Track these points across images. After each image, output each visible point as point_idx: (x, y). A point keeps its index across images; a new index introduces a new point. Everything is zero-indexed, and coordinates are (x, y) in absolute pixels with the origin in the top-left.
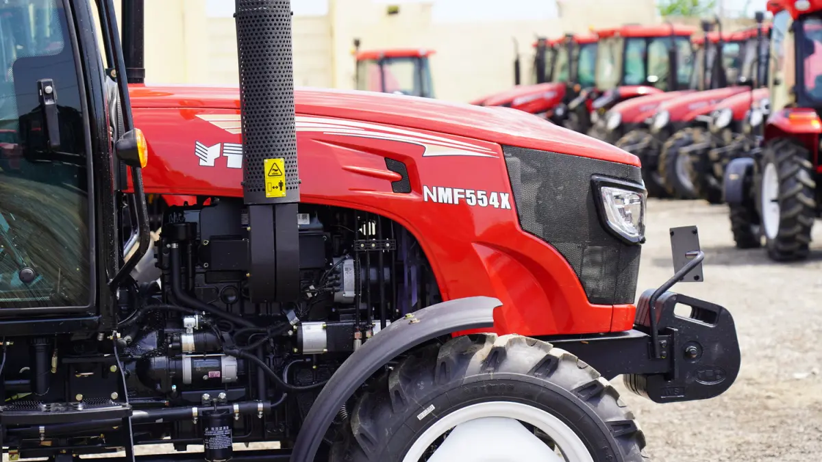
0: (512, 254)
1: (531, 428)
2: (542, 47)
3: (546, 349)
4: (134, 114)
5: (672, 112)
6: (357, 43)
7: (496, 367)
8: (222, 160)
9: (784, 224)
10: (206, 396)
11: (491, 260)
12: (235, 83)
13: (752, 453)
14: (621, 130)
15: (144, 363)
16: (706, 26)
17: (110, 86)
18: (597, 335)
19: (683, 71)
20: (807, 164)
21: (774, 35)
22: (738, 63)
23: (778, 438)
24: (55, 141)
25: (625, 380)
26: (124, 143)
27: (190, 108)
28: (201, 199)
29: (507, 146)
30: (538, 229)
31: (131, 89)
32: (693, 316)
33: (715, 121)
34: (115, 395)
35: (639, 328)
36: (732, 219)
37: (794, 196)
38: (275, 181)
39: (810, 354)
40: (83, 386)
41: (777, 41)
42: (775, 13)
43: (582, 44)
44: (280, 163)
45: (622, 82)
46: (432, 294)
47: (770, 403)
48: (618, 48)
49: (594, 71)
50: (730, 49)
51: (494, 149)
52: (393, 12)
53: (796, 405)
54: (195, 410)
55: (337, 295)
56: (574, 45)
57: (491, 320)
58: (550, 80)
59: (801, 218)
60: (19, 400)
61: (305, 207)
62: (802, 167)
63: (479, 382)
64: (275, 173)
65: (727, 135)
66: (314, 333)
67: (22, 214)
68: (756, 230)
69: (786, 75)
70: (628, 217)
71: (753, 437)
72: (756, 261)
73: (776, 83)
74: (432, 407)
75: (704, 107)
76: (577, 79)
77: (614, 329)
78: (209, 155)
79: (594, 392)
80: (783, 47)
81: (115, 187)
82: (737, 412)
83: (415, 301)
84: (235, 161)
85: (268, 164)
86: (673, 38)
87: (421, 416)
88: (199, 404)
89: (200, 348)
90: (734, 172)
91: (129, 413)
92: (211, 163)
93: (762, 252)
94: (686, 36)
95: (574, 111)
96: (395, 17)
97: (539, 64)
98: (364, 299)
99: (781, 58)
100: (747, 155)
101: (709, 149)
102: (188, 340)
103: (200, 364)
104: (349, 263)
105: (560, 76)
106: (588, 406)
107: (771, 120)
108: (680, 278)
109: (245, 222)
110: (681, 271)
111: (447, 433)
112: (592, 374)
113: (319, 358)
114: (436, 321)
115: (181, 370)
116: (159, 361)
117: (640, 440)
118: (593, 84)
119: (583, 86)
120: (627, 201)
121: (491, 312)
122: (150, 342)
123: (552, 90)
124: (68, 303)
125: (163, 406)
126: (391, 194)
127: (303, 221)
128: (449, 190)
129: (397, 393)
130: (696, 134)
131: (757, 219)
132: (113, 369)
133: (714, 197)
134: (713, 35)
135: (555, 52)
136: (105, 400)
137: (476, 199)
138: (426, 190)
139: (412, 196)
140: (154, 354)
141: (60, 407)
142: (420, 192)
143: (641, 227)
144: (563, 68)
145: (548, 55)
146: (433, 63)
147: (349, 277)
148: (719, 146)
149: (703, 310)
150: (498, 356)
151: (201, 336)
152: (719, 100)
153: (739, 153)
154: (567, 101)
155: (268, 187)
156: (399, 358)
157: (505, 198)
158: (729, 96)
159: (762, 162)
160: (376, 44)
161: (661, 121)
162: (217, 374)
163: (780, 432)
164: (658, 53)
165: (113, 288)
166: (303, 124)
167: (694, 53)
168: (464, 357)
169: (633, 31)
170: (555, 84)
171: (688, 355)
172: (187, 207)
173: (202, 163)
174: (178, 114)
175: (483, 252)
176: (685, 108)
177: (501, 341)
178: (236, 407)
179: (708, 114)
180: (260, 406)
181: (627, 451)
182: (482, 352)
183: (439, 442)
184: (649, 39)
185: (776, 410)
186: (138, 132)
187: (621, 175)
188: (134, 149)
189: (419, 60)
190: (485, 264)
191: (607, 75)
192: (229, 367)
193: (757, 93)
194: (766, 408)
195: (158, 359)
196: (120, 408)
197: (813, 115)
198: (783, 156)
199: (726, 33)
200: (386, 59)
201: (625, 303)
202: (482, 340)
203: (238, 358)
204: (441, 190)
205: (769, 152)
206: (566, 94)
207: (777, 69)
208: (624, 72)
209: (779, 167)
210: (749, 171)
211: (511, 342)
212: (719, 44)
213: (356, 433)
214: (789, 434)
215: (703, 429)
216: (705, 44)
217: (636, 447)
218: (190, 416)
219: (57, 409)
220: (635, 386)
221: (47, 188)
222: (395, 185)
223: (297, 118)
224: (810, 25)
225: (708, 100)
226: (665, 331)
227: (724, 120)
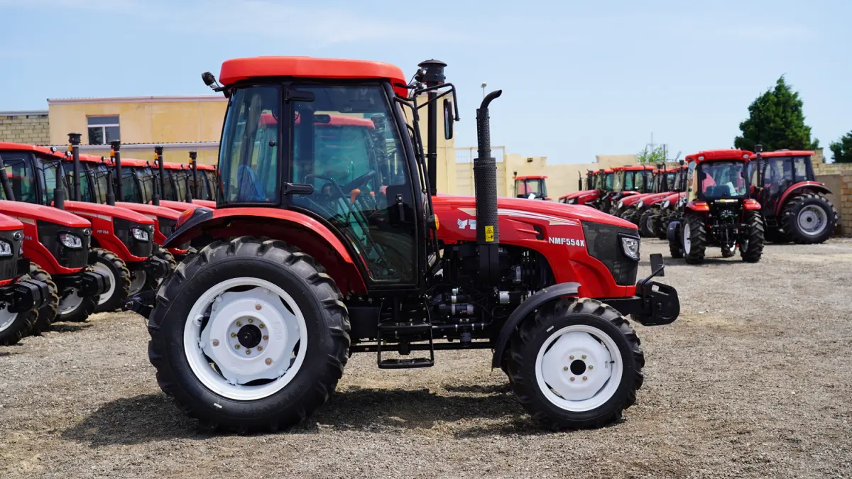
0: (584, 264)
1: (592, 335)
2: (590, 174)
3: (599, 304)
4: (434, 208)
5: (644, 202)
6: (515, 173)
7: (579, 311)
8: (468, 226)
9: (692, 249)
10: (461, 320)
11: (575, 266)
12: (474, 196)
13: (682, 345)
14: (624, 208)
15: (437, 306)
16: (659, 166)
17: (424, 196)
18: (620, 298)
19: (649, 184)
20: (703, 224)
21: (689, 171)
22: (673, 182)
23: (693, 339)
24: (402, 219)
25: (631, 316)
26: (430, 220)
27: (455, 205)
28: (459, 241)
29: (583, 221)
30: (595, 254)
31: (433, 197)
32: (659, 290)
33: (663, 205)
34: (425, 319)
35: (637, 295)
36: (671, 246)
37: (697, 237)
38: (490, 235)
39: (705, 303)
40: (412, 316)
41: (690, 173)
42: (689, 162)
43: (607, 174)
44: (492, 228)
45: (624, 189)
46: (552, 281)
47: (689, 324)
48: (622, 175)
49: (612, 185)
50: (670, 176)
51: (578, 222)
52: (530, 161)
53: (700, 325)
54: (456, 326)
55: (514, 281)
56: (603, 173)
57: (577, 292)
58: (594, 188)
59: (701, 246)
60: (387, 321)
61: (501, 245)
62: (701, 225)
63: (572, 317)
64: (489, 232)
65: (668, 211)
66: (504, 295)
67: (389, 247)
68: (681, 250)
69: (694, 187)
70: (633, 250)
71: (682, 338)
72: (681, 264)
73: (690, 190)
74: (553, 327)
75: (658, 200)
76: (605, 187)
77: (627, 296)
78: (463, 224)
79: (619, 322)
80: (693, 175)
81: (426, 237)
82: (675, 328)
83: (545, 283)
84: (473, 227)
85: (487, 228)
86: (645, 171)
87: (549, 330)
88: (458, 323)
89: (458, 301)
90: (671, 227)
91: (431, 327)
92: (463, 227)
93: (684, 259)
94: (651, 170)
95: (603, 201)
96: (531, 163)
97: (589, 181)
98: (525, 282)
99: (692, 180)
100: (677, 220)
101: (660, 217)
102: (454, 298)
103: (458, 307)
104: (519, 268)
105: (598, 186)
106: (617, 327)
107: (687, 206)
108: (654, 275)
109: (477, 250)
110: (656, 271)
111: (559, 337)
112: (618, 314)
113: (506, 306)
114: (554, 292)
115: (451, 310)
116: (443, 305)
117: (638, 341)
118: (612, 190)
119: (608, 191)
120: (632, 243)
121: (576, 288)
122: (439, 298)
123: (594, 192)
124: (406, 282)
125: (444, 324)
126: (536, 240)
127: (501, 251)
128: (559, 239)
129: (539, 321)
130: (655, 210)
131: (682, 246)
132: (424, 309)
133: (662, 236)
134: (662, 170)
135: (596, 177)
136: (421, 322)
137: (570, 242)
138: (550, 239)
139: (544, 241)
140: (440, 303)
141: (404, 324)
142: (548, 240)
143: (638, 254)
144: (599, 184)
145: (593, 178)
146: (546, 181)
147: (518, 273)
148: (665, 216)
149: (663, 287)
150: (580, 306)
151: (459, 296)
152: (665, 197)
153: (673, 219)
154: (601, 197)
155: (486, 237)
156: (539, 307)
157: (582, 242)
158: (669, 195)
159: (684, 223)
160: (523, 174)
161: (640, 205)
162: (465, 311)
163: (694, 336)
164: (638, 177)
165: (425, 278)
166: (501, 212)
167: (654, 177)
168: (566, 307)
169: (628, 168)
170: (596, 190)
171: (658, 306)
172: (454, 245)
173: (460, 227)
174: (450, 208)
175: (572, 264)
176: (650, 200)
177: (581, 300)
178: (473, 325)
179: (660, 202)
180: (483, 324)
181: (633, 347)
182: (573, 305)
183: (555, 341)
184: (635, 171)
185: (691, 327)
186: (436, 215)
187: (630, 233)
188: (434, 222)
189: (540, 180)
190: (574, 269)
191: (617, 186)
192: (470, 308)
193: (681, 194)
194: (687, 326)
195: (442, 305)
196: (427, 325)
197: (705, 204)
198: (692, 220)
199: (668, 169)
200: (526, 180)
201: (632, 285)
202: (573, 300)
203: (474, 305)
204: (556, 238)
205: (686, 219)
206: (600, 194)
207: (690, 184)
208: (624, 185)
209: (691, 225)
210: (678, 226)
211: (585, 301)
212: (665, 174)
213: (522, 336)
214: (697, 337)
215: (661, 334)
216: (659, 173)
217: (637, 344)
218: (455, 328)
219: (402, 325)
220: (635, 319)
221: (396, 235)
222: (538, 237)
223: (498, 210)
224: (705, 167)
225: (660, 197)
226: (648, 297)
227: (666, 205)
